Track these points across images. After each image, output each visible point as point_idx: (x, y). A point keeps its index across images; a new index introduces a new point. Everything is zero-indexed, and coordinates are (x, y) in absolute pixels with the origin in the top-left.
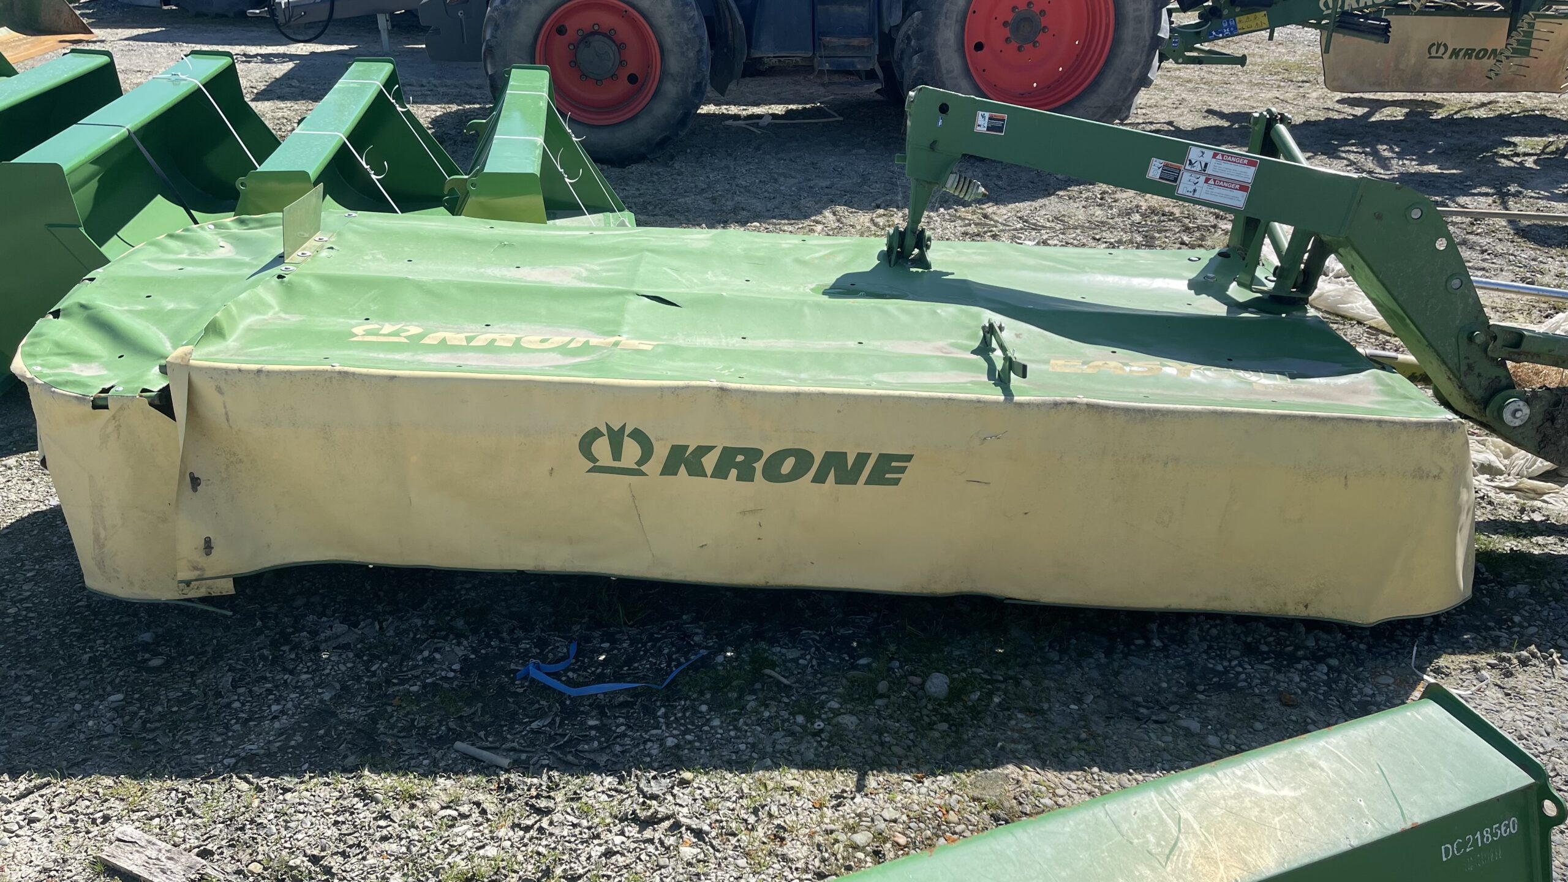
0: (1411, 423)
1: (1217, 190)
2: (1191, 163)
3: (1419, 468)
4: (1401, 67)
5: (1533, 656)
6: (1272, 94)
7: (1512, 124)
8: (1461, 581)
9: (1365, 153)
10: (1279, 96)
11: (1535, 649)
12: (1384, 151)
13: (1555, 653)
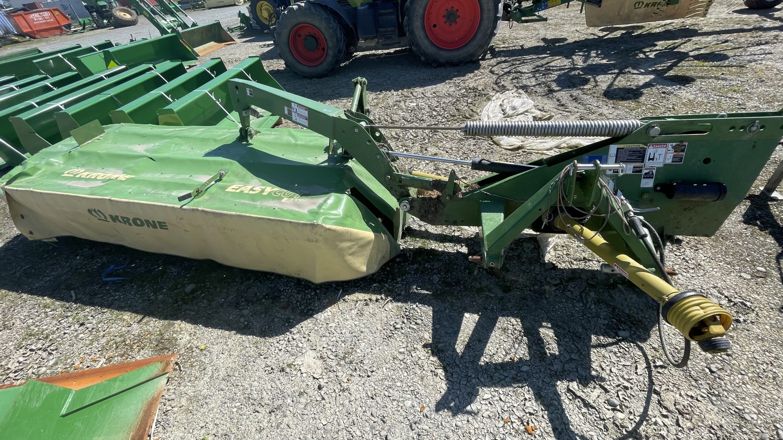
0: (300, 223)
1: (301, 119)
2: (293, 109)
3: (309, 239)
4: (621, 14)
5: (381, 298)
6: (576, 29)
7: (668, 35)
8: (364, 269)
9: (583, 56)
10: (578, 29)
11: (383, 296)
12: (593, 53)
13: (390, 298)
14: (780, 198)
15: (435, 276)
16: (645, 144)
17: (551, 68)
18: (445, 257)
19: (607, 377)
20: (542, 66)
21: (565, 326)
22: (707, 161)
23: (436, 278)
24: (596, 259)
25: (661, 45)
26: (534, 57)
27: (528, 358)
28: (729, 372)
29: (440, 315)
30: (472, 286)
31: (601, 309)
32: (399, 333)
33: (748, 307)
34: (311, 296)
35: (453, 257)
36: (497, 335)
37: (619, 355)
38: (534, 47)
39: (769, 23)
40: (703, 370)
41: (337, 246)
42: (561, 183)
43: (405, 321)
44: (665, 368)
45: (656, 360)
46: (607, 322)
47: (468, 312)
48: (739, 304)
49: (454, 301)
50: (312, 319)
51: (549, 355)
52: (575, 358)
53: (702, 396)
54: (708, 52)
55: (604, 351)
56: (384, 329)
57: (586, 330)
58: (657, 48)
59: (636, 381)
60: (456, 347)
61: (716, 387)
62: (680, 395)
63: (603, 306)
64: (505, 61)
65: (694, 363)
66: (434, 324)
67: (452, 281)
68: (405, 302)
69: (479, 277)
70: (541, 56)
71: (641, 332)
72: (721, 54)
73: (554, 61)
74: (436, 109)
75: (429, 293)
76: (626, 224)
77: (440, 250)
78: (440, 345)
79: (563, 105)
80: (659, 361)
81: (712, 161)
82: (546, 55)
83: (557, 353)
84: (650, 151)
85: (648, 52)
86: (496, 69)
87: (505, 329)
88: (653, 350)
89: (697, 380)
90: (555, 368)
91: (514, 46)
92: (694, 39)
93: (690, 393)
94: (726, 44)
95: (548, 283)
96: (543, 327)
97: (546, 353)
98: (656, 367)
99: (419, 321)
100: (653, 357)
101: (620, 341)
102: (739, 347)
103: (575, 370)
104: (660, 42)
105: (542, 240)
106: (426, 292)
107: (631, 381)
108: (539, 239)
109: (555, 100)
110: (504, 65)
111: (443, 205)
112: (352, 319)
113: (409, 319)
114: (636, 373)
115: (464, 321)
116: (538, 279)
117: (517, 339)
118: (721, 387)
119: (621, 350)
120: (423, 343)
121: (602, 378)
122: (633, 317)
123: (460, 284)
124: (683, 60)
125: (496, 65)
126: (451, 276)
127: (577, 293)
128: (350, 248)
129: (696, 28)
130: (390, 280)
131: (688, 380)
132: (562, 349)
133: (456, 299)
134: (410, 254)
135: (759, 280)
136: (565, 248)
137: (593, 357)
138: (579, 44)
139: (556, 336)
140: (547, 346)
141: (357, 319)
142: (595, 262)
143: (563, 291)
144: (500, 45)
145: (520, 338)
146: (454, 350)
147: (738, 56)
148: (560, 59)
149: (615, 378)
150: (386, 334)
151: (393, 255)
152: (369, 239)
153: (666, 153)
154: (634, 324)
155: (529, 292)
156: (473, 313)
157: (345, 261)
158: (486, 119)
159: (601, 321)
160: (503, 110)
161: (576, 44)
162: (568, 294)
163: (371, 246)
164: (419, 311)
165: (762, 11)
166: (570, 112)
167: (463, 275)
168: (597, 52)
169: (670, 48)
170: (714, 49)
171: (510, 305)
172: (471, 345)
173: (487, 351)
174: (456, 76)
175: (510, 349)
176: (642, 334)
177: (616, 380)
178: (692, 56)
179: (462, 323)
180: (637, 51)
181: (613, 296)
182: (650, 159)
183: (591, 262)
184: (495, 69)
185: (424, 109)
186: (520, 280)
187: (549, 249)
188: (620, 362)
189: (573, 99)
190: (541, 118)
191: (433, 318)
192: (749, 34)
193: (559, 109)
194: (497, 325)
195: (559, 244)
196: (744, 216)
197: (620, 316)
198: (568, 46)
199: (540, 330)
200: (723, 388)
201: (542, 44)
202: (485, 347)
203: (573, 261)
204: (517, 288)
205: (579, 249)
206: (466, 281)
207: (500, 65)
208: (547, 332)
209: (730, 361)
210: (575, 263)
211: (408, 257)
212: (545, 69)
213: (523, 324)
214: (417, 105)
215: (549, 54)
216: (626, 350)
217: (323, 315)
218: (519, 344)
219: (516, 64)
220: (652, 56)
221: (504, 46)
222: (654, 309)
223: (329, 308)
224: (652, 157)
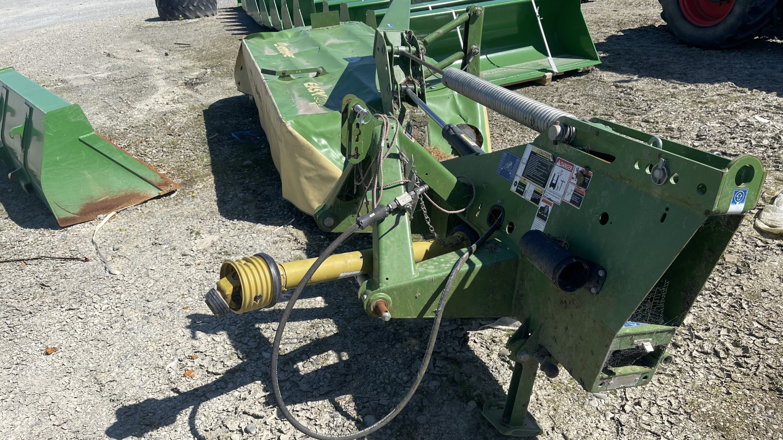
16: (555, 156)
22: (605, 218)
41: (295, 157)
81: (610, 221)
84: (556, 170)
153: (569, 182)
156: (326, 302)
157: (300, 182)
182: (551, 184)
223: (272, 226)
224: (554, 182)
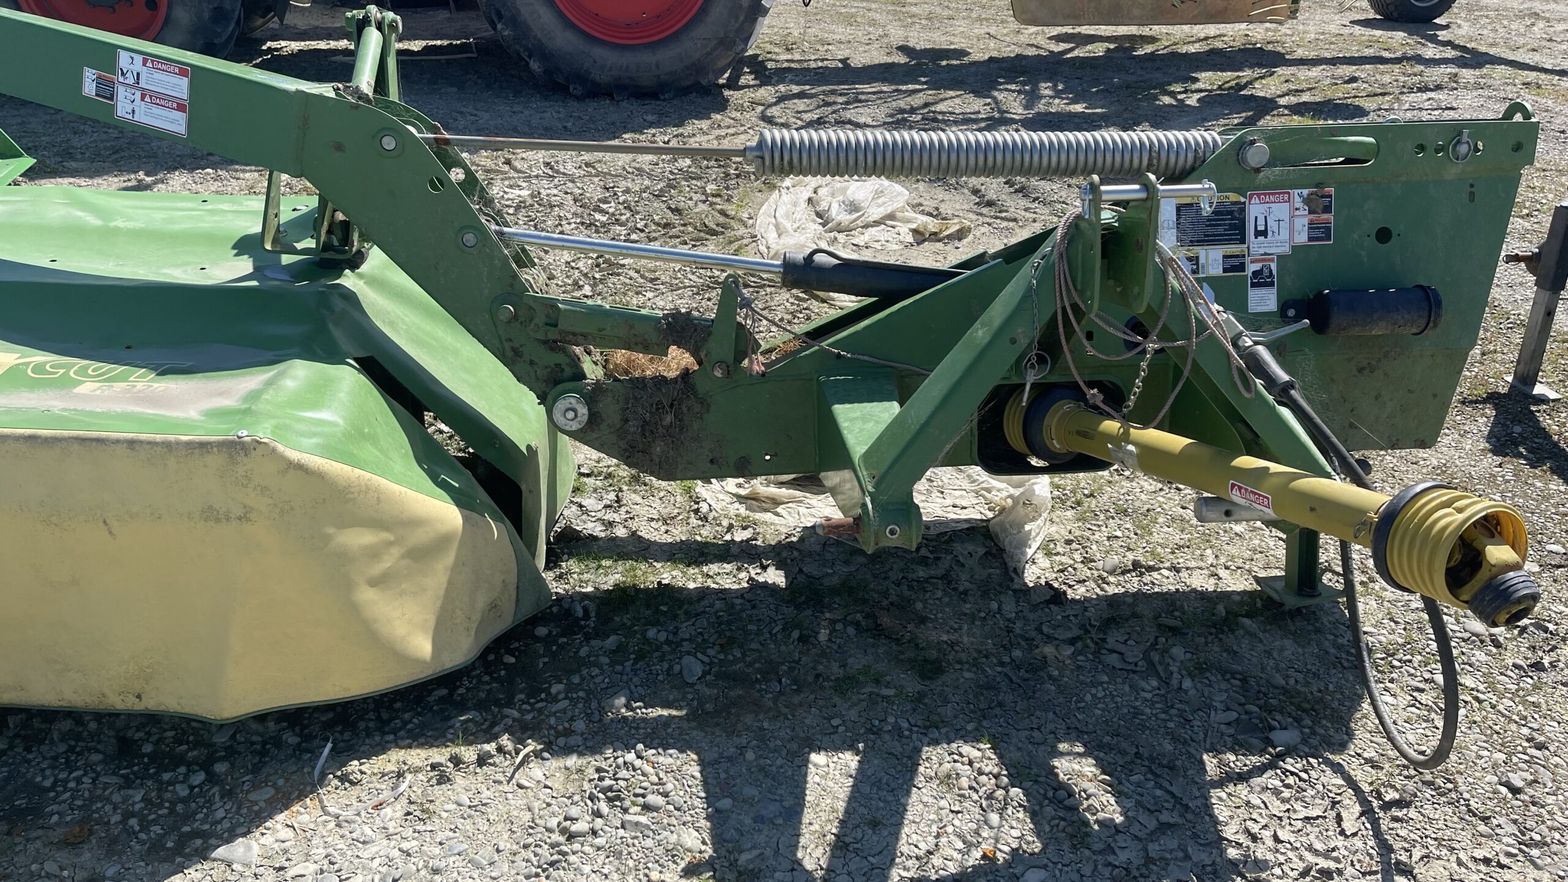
0: (178, 443)
1: (156, 110)
2: (123, 74)
3: (210, 508)
5: (500, 750)
6: (987, 30)
7: (1216, 59)
8: (423, 646)
9: (1019, 92)
10: (992, 32)
11: (505, 740)
12: (1045, 89)
13: (532, 746)
14: (1551, 397)
15: (688, 660)
16: (1241, 192)
17: (940, 117)
18: (712, 606)
19: (1270, 856)
20: (913, 110)
21: (1124, 745)
22: (1384, 235)
23: (693, 666)
24: (1167, 565)
25: (1208, 80)
26: (885, 89)
27: (1037, 847)
28: (1550, 784)
29: (726, 772)
30: (817, 676)
31: (1210, 686)
32: (587, 849)
33: (1551, 633)
34: (192, 788)
35: (738, 601)
36: (925, 799)
37: (1286, 794)
38: (880, 65)
39: (1430, 51)
40: (1495, 792)
41: (327, 539)
42: (1061, 255)
43: (604, 807)
44: (1408, 805)
45: (1383, 790)
46: (1234, 715)
47: (819, 749)
48: (1532, 628)
49: (766, 725)
50: (207, 865)
51: (1096, 827)
52: (1172, 821)
53: (1509, 855)
54: (1318, 99)
55: (1245, 792)
56: (526, 847)
57: (1185, 743)
58: (1199, 85)
59: (1346, 853)
60: (800, 855)
61: (1535, 825)
62: (1460, 863)
63: (1213, 678)
64: (801, 95)
65: (1471, 780)
66: (709, 800)
67: (750, 670)
68: (595, 750)
69: (835, 647)
70: (904, 88)
71: (1327, 729)
72: (1347, 105)
73: (942, 100)
74: (604, 206)
75: (674, 713)
76: (1240, 369)
77: (691, 585)
78: (744, 858)
79: (990, 204)
80: (1390, 791)
81: (1394, 234)
82: (918, 87)
83: (1119, 819)
84: (1255, 210)
85: (1180, 93)
86: (776, 114)
87: (949, 776)
88: (1367, 768)
89: (1489, 818)
90: (1123, 857)
91: (822, 60)
92: (1279, 70)
93: (1479, 854)
94: (1355, 85)
95: (1050, 639)
96: (1062, 754)
97: (1086, 823)
98: (1387, 806)
99: (654, 799)
100: (1371, 784)
101: (1281, 756)
102: (1555, 724)
103: (1180, 854)
104: (1203, 75)
105: (1005, 530)
106: (665, 713)
107: (1334, 854)
108: (998, 529)
109: (966, 191)
110: (801, 104)
111: (702, 402)
112: (388, 837)
113: (618, 798)
114: (1342, 833)
115: (813, 778)
116: (1018, 631)
117: (990, 797)
118: (1543, 822)
119: (1291, 780)
120: (683, 864)
121: (1256, 861)
122: (1299, 693)
123: (777, 673)
124: (1267, 113)
125: (775, 104)
126: (744, 655)
127: (1134, 654)
128: (374, 553)
129: (1280, 49)
130: (522, 696)
131: (1468, 823)
132: (1129, 804)
133: (776, 718)
134: (586, 610)
135: (1558, 572)
136: (1074, 546)
137: (1222, 812)
138: (1004, 65)
139: (1104, 772)
140: (1085, 804)
141: (409, 832)
142: (1165, 572)
143: (1097, 653)
144: (777, 54)
145: (1000, 793)
146: (796, 865)
147: (1386, 110)
148: (958, 96)
149: (1290, 854)
150: (534, 860)
151: (528, 609)
152: (443, 529)
153: (1292, 217)
154: (1304, 711)
155: (999, 669)
156: (837, 748)
157: (355, 609)
158: (772, 236)
159: (1219, 717)
160: (819, 215)
161: (992, 65)
162: (1113, 659)
163: (449, 559)
164: (648, 769)
165: (1411, 25)
166: (1015, 220)
167: (783, 648)
168: (1055, 85)
169: (1231, 88)
170: (1329, 95)
171: (948, 711)
172: (847, 840)
173: (905, 849)
174: (651, 125)
175: (977, 833)
176: (1332, 732)
177: (1295, 860)
178: (1285, 107)
179: (806, 782)
180: (1155, 88)
181: (1235, 648)
182: (1258, 234)
183: (1155, 574)
184: (774, 111)
185: (561, 205)
186: (965, 639)
187: (1030, 552)
188: (1295, 811)
189: (1016, 191)
190: (935, 234)
191: (705, 783)
192: (1396, 68)
193: (981, 214)
194: (921, 769)
195: (1057, 536)
196: (1488, 438)
197: (1265, 695)
198: (973, 69)
199: (1056, 764)
200: (1549, 823)
201: (901, 59)
202: (897, 839)
203: (1105, 575)
204: (960, 662)
205: (1116, 544)
206: (797, 662)
207: (790, 103)
208: (1077, 767)
209: (1547, 759)
210: (1112, 579)
211: (578, 619)
212: (923, 119)
213: (1000, 757)
214: (532, 196)
215: (925, 83)
216: (1301, 779)
217: (254, 843)
218: (1002, 811)
219: (835, 103)
220: (1192, 101)
221: (790, 57)
222: (1344, 668)
223: (280, 817)
224: (1261, 228)
